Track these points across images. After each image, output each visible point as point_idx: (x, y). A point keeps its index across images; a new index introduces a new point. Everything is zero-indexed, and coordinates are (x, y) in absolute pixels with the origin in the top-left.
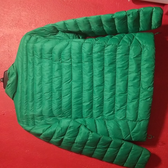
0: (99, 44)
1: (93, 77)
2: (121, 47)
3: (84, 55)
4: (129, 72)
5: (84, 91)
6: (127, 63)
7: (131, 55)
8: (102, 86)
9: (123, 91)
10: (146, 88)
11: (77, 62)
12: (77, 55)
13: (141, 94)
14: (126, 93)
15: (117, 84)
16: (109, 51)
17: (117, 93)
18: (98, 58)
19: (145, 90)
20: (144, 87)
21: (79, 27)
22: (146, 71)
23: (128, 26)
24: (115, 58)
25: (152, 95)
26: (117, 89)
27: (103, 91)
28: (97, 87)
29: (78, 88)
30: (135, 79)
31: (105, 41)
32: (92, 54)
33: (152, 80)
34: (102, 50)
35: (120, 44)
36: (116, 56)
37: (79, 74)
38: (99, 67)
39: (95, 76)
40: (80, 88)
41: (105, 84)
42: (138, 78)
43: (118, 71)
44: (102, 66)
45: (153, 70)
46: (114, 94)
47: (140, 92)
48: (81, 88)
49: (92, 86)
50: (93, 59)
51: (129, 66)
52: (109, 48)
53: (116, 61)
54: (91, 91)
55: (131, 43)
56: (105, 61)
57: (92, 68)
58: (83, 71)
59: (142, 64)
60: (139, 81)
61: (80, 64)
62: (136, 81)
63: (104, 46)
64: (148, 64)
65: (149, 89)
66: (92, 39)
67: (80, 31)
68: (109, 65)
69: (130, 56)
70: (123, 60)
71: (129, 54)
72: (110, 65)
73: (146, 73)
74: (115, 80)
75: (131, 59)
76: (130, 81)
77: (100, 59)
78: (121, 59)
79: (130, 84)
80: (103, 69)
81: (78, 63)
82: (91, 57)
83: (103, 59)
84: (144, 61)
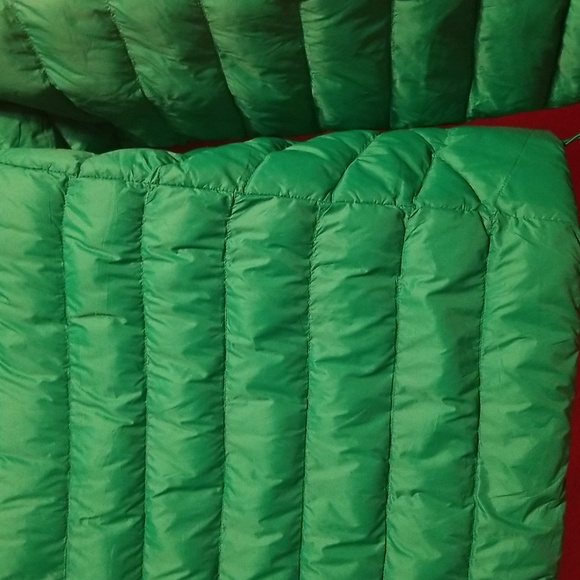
0: (186, 193)
1: (141, 422)
2: (344, 214)
3: (81, 262)
4: (397, 389)
5: (74, 528)
6: (383, 331)
7: (413, 271)
8: (208, 493)
9: (356, 525)
10: (511, 512)
11: (29, 315)
12: (22, 264)
13: (477, 555)
14: (377, 541)
15: (311, 477)
16: (262, 242)
17: (316, 543)
18: (176, 287)
19: (510, 521)
20: (499, 505)
21: (47, 61)
22: (516, 389)
23: (397, 76)
24: (301, 290)
25: (557, 558)
26: (315, 510)
27: (214, 527)
28: (173, 496)
29: (31, 505)
30: (437, 440)
31: (234, 169)
32: (133, 255)
33: (555, 460)
34: (211, 232)
35: (337, 194)
36: (307, 281)
37: (42, 402)
38: (186, 352)
39: (159, 416)
40: (45, 501)
41: (230, 473)
42: (457, 437)
43: (325, 384)
44: (212, 344)
45: (565, 382)
46: (293, 545)
47: (470, 537)
48: (52, 500)
49: (133, 491)
50: (148, 296)
51: (395, 354)
52: (256, 222)
53: (306, 313)
54: (129, 523)
55: (414, 192)
56: (229, 311)
57: (134, 361)
58: (74, 382)
59: (488, 339)
60: (467, 456)
61: (48, 330)
62: (444, 458)
63: (226, 208)
64: (534, 343)
65: (534, 518)
66: (136, 153)
67: (52, 92)
68: (260, 338)
69: (406, 280)
70: (356, 311)
71: (397, 270)
72: (265, 344)
73: (518, 408)
74: (302, 446)
75: (414, 303)
76: (403, 454)
77: (194, 296)
78: (345, 305)
79: (402, 477)
80: (218, 371)
81: (37, 320)
82: (133, 283)
83: (220, 298)
84: (505, 318)
